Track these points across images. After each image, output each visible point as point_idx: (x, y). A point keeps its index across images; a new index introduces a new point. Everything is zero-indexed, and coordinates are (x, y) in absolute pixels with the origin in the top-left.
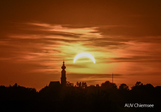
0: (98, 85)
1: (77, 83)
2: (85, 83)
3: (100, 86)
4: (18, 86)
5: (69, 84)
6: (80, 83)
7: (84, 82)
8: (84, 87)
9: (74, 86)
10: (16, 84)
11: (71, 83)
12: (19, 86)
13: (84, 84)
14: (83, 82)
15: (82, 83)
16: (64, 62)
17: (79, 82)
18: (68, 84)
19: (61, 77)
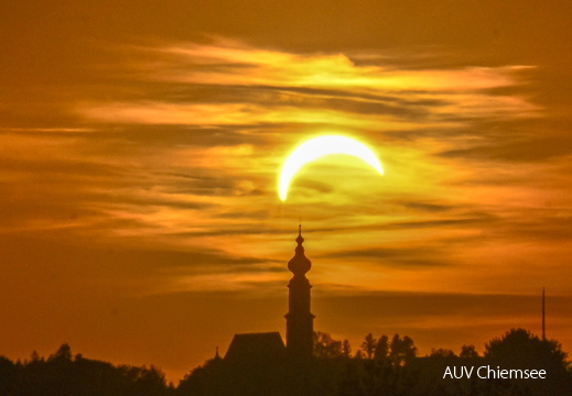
0: (471, 348)
1: (369, 338)
2: (408, 341)
3: (481, 354)
4: (73, 359)
5: (327, 348)
6: (384, 339)
7: (402, 337)
8: (400, 359)
9: (353, 354)
10: (65, 349)
11: (339, 343)
12: (79, 357)
13: (403, 345)
14: (397, 336)
15: (390, 340)
16: (300, 240)
17: (377, 338)
18: (320, 345)
19: (287, 311)
